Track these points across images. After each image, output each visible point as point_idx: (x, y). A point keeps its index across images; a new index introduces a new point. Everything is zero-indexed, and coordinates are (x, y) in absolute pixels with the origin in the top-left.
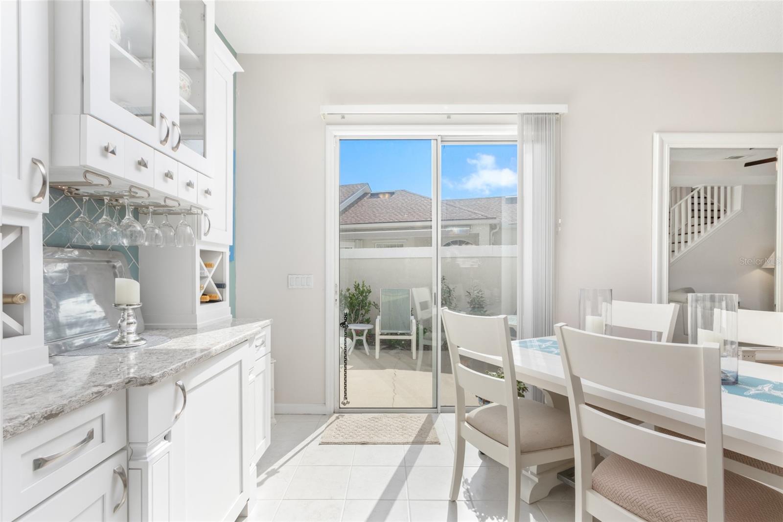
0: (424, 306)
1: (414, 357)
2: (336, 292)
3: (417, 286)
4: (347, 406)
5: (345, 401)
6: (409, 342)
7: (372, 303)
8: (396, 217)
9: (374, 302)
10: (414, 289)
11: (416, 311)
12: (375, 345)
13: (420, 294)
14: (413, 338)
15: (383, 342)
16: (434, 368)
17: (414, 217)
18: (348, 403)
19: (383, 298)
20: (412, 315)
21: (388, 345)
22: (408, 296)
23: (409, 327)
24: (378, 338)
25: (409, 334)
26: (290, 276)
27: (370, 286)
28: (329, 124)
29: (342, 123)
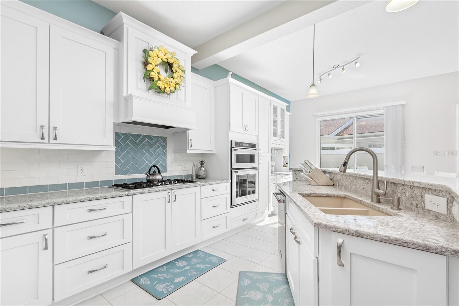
28: (317, 117)
29: (321, 116)
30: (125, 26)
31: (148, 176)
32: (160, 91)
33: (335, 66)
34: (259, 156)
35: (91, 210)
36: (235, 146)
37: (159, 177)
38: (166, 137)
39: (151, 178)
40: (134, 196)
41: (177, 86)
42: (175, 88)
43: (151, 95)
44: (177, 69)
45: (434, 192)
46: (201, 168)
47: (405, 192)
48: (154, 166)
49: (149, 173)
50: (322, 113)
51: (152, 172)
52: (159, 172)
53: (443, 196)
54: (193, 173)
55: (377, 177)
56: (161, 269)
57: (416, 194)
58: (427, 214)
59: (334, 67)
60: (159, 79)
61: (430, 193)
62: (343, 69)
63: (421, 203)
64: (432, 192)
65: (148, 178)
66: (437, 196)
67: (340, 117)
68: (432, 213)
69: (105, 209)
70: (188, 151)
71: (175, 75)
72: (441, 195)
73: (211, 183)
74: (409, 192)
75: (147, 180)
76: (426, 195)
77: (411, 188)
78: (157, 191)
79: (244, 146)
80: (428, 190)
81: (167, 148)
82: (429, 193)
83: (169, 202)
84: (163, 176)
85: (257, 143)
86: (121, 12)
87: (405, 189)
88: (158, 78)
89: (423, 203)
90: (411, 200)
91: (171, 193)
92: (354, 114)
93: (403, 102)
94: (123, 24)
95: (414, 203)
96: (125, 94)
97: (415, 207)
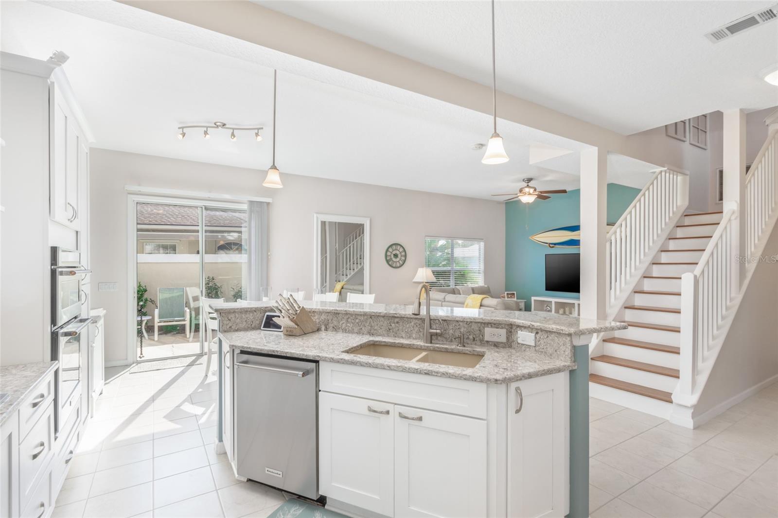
0: (196, 299)
1: (188, 336)
2: (135, 292)
3: (190, 286)
4: (143, 359)
5: (141, 356)
6: (183, 327)
7: (149, 299)
8: (169, 219)
9: (150, 299)
10: (188, 289)
11: (189, 303)
12: (154, 332)
13: (193, 291)
14: (187, 323)
15: (161, 329)
16: (201, 339)
17: (188, 220)
18: (143, 357)
19: (160, 296)
20: (186, 307)
21: (166, 331)
22: (182, 293)
23: (183, 315)
24: (156, 325)
25: (184, 320)
26: (100, 284)
27: (145, 286)
29: (139, 194)
45: (493, 326)
47: (459, 328)
53: (502, 328)
55: (430, 316)
57: (473, 329)
58: (486, 345)
59: (215, 124)
61: (490, 326)
63: (479, 336)
64: (491, 326)
66: (497, 328)
68: (490, 343)
72: (500, 327)
74: (464, 327)
76: (485, 328)
77: (468, 323)
80: (488, 325)
82: (488, 327)
87: (459, 325)
89: (481, 336)
90: (467, 335)
95: (471, 337)
97: (472, 340)
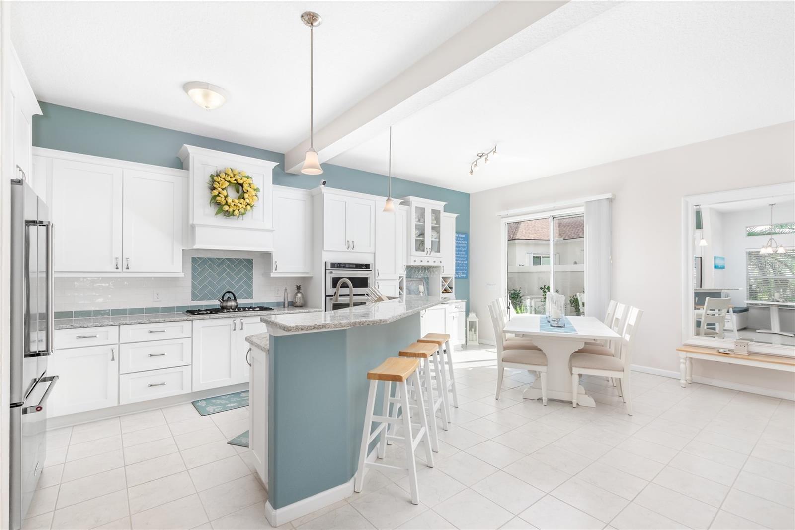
2: (506, 292)
26: (487, 285)
28: (502, 218)
29: (508, 216)
30: (191, 156)
31: (221, 302)
32: (228, 214)
33: (480, 155)
34: (376, 279)
35: (151, 332)
36: (331, 268)
37: (232, 304)
38: (252, 259)
39: (224, 304)
40: (194, 321)
41: (249, 207)
42: (245, 209)
43: (221, 221)
44: (249, 189)
46: (296, 294)
48: (229, 292)
49: (222, 299)
50: (511, 212)
51: (225, 298)
52: (235, 299)
54: (285, 300)
56: (224, 397)
60: (226, 203)
62: (486, 159)
65: (221, 305)
67: (533, 217)
69: (164, 331)
70: (272, 275)
71: (246, 196)
73: (292, 311)
75: (221, 307)
78: (219, 318)
79: (346, 267)
81: (253, 271)
83: (234, 330)
84: (238, 303)
85: (373, 262)
86: (185, 145)
88: (225, 201)
91: (237, 321)
92: (547, 213)
93: (609, 196)
94: (189, 154)
96: (191, 222)
